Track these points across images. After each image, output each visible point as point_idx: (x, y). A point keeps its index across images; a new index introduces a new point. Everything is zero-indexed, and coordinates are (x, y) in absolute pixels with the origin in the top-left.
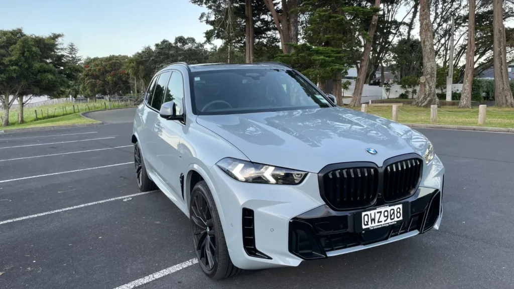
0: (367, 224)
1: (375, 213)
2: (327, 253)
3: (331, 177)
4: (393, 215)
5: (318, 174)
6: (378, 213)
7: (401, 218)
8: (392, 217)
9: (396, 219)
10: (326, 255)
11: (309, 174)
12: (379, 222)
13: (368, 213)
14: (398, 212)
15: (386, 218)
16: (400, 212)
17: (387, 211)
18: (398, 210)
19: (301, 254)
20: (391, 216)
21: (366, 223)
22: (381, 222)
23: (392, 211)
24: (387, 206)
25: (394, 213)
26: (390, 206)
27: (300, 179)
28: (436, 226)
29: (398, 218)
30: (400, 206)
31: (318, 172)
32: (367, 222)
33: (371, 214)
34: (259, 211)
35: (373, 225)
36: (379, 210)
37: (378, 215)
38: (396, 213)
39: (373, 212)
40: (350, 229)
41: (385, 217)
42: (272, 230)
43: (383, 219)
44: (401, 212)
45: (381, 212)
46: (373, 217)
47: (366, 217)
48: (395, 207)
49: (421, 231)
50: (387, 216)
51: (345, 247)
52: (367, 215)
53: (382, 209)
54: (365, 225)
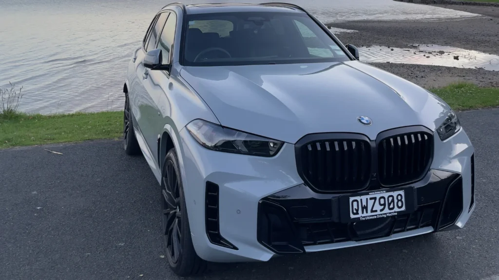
0: (357, 213)
1: (367, 199)
2: (305, 247)
3: (310, 149)
4: (392, 203)
5: (295, 144)
6: (371, 199)
7: (403, 209)
8: (391, 206)
9: (396, 209)
10: (304, 250)
11: (285, 144)
12: (372, 211)
13: (358, 198)
14: (398, 201)
15: (383, 207)
16: (401, 200)
17: (384, 198)
18: (399, 198)
19: (274, 246)
20: (389, 205)
21: (355, 211)
22: (376, 211)
23: (391, 199)
24: (383, 191)
25: (393, 201)
26: (387, 191)
27: (276, 150)
28: (459, 224)
29: (399, 207)
30: (402, 192)
31: (295, 143)
32: (357, 210)
33: (361, 200)
34: (225, 187)
35: (365, 214)
36: (372, 195)
37: (371, 203)
38: (396, 201)
39: (364, 198)
40: (335, 219)
41: (381, 205)
42: (238, 212)
43: (378, 207)
44: (403, 200)
45: (375, 199)
46: (364, 203)
47: (355, 203)
48: (395, 194)
49: (436, 228)
50: (384, 205)
51: (332, 242)
52: (356, 201)
53: (378, 195)
54: (354, 214)
